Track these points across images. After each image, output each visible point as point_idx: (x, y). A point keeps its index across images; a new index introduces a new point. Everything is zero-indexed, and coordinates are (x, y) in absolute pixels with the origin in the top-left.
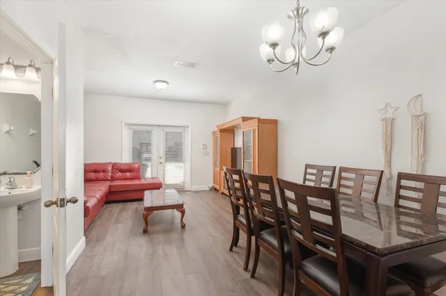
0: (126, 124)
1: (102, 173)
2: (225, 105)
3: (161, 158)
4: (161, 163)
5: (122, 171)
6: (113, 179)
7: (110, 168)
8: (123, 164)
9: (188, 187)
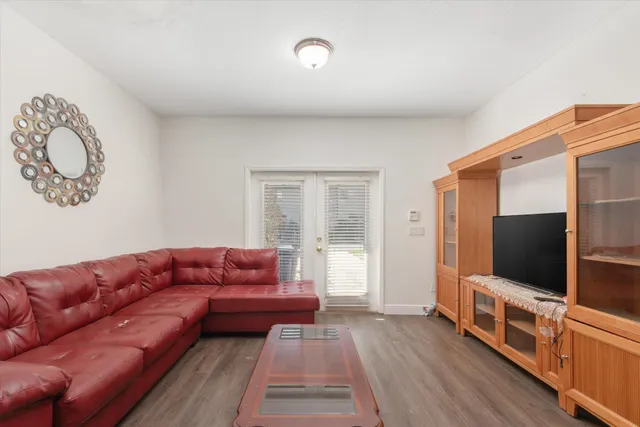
0: (252, 172)
1: (207, 269)
2: (460, 116)
3: (319, 239)
4: (319, 250)
5: (241, 265)
6: (226, 282)
7: (221, 260)
8: (244, 252)
9: (376, 305)
